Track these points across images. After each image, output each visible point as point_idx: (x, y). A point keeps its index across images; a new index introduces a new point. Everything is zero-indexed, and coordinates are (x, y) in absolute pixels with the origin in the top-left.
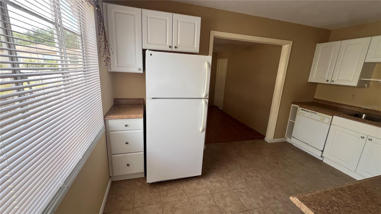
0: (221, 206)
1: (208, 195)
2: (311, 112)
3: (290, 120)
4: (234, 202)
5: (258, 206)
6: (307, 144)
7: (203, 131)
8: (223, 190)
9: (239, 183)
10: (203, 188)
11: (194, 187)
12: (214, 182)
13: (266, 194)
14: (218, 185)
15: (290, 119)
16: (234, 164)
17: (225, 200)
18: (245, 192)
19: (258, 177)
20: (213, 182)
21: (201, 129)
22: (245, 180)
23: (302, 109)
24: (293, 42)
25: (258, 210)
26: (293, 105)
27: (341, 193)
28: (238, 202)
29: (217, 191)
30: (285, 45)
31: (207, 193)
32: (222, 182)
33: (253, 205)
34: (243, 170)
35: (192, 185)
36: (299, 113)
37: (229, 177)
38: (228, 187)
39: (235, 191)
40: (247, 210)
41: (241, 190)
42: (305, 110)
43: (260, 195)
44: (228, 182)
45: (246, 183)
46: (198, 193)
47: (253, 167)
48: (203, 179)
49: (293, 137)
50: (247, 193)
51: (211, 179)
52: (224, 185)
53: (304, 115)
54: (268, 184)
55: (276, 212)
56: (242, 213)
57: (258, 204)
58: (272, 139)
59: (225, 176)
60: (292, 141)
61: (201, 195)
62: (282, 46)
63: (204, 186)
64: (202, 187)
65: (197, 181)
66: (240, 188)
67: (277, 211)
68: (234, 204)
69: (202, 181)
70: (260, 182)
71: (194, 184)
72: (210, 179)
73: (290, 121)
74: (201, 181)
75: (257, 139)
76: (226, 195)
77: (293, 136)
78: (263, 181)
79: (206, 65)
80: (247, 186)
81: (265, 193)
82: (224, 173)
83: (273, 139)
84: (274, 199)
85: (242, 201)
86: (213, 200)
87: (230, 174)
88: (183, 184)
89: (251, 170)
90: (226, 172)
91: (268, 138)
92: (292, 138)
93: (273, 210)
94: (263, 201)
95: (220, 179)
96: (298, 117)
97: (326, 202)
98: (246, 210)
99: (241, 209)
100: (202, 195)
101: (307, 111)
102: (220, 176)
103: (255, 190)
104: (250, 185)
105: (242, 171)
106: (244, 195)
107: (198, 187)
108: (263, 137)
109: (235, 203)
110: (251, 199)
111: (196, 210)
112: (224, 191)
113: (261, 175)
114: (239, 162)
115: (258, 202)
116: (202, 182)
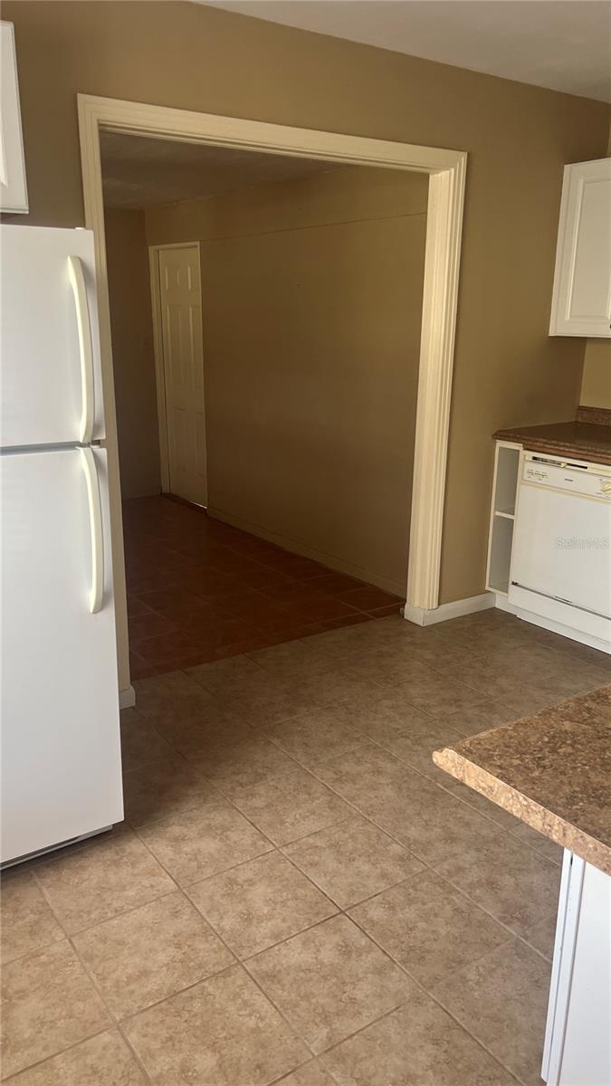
0: (227, 928)
1: (164, 899)
2: (569, 464)
3: (498, 513)
4: (284, 894)
5: (383, 885)
6: (566, 602)
7: (101, 606)
8: (233, 863)
9: (300, 815)
10: (138, 874)
11: (95, 881)
12: (191, 840)
13: (413, 832)
14: (210, 846)
15: (495, 510)
16: (276, 741)
17: (245, 900)
18: (330, 846)
19: (379, 772)
20: (183, 839)
21: (91, 597)
22: (329, 798)
23: (535, 458)
24: (468, 154)
25: (384, 899)
26: (500, 444)
27: (593, 706)
28: (301, 892)
29: (209, 871)
30: (439, 169)
31: (158, 891)
32: (225, 829)
33: (364, 886)
34: (315, 760)
35: (85, 876)
36: (526, 476)
37: (258, 802)
38: (254, 844)
39: (285, 851)
40: (342, 912)
41: (311, 840)
42: (545, 461)
43: (390, 840)
44: (252, 824)
45: (331, 808)
46: (116, 905)
47: (358, 739)
48: (135, 840)
49: (513, 583)
50: (335, 846)
51: (175, 830)
52: (235, 842)
53: (544, 481)
54: (424, 790)
55: (455, 886)
56: (319, 927)
57: (384, 876)
58: (435, 605)
59: (239, 803)
60: (513, 602)
61: (132, 907)
62: (425, 177)
63: (142, 866)
64: (136, 871)
65: (109, 855)
66: (308, 836)
67: (457, 883)
68: (284, 903)
69: (134, 846)
70: (389, 792)
71: (93, 871)
72: (170, 829)
73: (496, 517)
74: (128, 850)
75: (371, 619)
76: (250, 875)
77: (513, 578)
78: (404, 786)
79: (71, 276)
80: (338, 820)
81: (413, 828)
82: (233, 790)
83: (439, 604)
84: (445, 843)
85: (320, 882)
86: (192, 912)
87: (261, 789)
88: (39, 884)
89: (353, 753)
90: (241, 785)
91: (416, 604)
92: (511, 587)
93: (442, 884)
94: (402, 860)
95: (220, 818)
96: (524, 493)
97: (540, 739)
98: (335, 911)
99: (318, 914)
100: (138, 907)
101: (554, 462)
102: (215, 808)
103: (369, 828)
104: (350, 813)
105: (313, 763)
106: (328, 859)
107: (113, 879)
108: (394, 604)
109: (290, 896)
110: (356, 864)
111: (114, 976)
112: (238, 865)
113: (394, 760)
114: (299, 729)
115: (381, 868)
116: (131, 854)
